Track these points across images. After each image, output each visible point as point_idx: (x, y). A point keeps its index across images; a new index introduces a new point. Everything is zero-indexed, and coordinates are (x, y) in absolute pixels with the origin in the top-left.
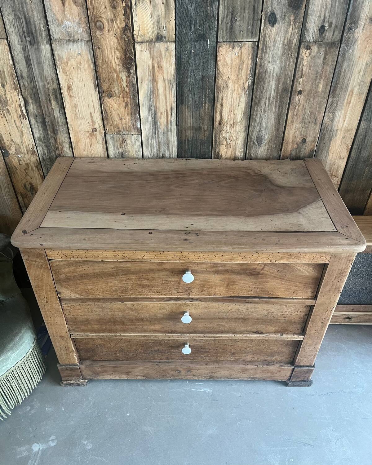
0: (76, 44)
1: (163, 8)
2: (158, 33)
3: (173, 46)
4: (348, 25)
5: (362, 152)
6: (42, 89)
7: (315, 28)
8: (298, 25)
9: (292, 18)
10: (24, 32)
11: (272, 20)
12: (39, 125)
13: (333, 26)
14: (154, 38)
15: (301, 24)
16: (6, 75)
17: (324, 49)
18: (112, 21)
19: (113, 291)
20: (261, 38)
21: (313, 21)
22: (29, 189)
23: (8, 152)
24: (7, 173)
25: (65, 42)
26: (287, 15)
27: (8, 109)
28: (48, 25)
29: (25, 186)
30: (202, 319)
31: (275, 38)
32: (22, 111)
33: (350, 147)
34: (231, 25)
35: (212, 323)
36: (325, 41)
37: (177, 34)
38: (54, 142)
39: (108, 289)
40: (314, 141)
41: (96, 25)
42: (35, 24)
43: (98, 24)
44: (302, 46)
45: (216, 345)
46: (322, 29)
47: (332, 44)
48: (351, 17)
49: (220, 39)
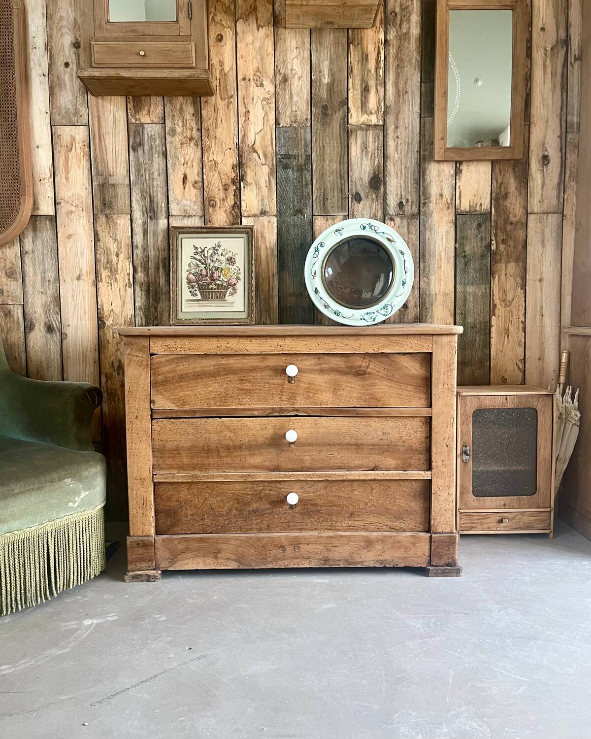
0: (190, 219)
1: (267, 191)
2: (262, 209)
3: (275, 219)
4: (422, 201)
5: (467, 318)
6: (152, 258)
7: (395, 204)
8: (381, 201)
9: (374, 196)
10: (147, 209)
11: (358, 198)
12: (143, 293)
13: (410, 201)
14: (258, 213)
15: (382, 201)
16: (122, 246)
17: (406, 221)
18: (224, 200)
19: (212, 399)
20: (350, 212)
21: (392, 199)
22: (116, 368)
23: (105, 323)
24: (97, 348)
25: (181, 217)
26: (370, 194)
27: (116, 278)
28: (168, 203)
29: (113, 364)
30: (310, 445)
31: (362, 212)
32: (129, 280)
33: (453, 312)
34: (324, 202)
35: (321, 453)
36: (406, 213)
37: (278, 210)
38: (154, 310)
39: (206, 396)
40: (415, 306)
41: (209, 203)
42: (157, 203)
43: (212, 202)
44: (386, 218)
45: (329, 498)
46: (401, 205)
47: (412, 216)
48: (423, 193)
49: (315, 213)
